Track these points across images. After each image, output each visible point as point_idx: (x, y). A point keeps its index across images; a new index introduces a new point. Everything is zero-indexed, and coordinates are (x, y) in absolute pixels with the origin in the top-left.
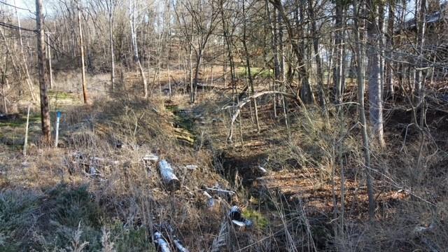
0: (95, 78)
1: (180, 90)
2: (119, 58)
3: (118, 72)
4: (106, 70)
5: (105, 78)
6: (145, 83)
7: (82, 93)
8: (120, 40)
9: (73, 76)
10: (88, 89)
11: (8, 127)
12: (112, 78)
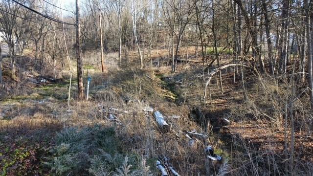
0: (108, 55)
1: (165, 63)
2: (124, 42)
3: (124, 51)
4: (116, 50)
5: (115, 55)
6: (142, 58)
7: (100, 65)
8: (125, 29)
9: (95, 54)
10: (104, 62)
11: (56, 87)
12: (119, 55)
